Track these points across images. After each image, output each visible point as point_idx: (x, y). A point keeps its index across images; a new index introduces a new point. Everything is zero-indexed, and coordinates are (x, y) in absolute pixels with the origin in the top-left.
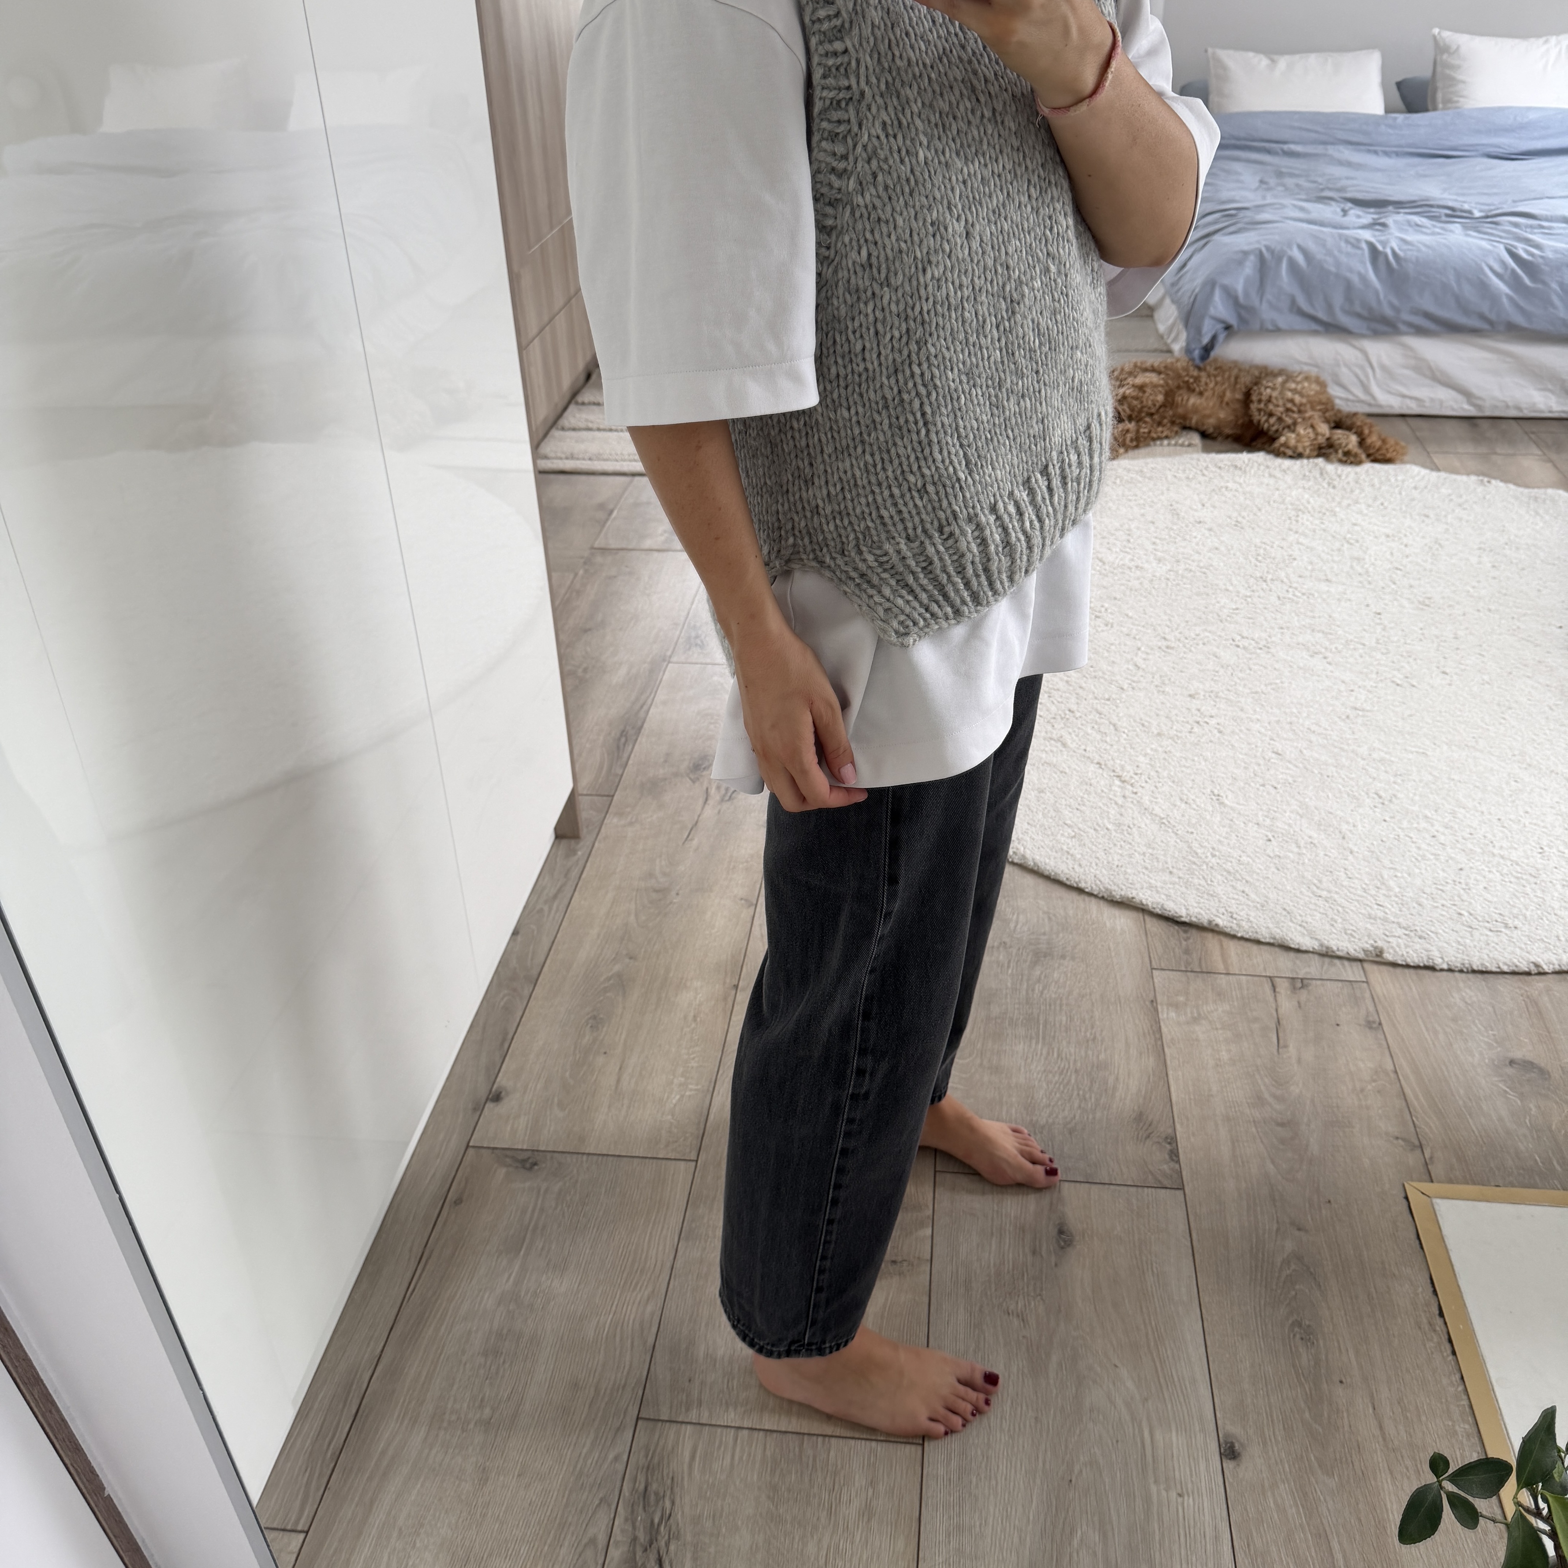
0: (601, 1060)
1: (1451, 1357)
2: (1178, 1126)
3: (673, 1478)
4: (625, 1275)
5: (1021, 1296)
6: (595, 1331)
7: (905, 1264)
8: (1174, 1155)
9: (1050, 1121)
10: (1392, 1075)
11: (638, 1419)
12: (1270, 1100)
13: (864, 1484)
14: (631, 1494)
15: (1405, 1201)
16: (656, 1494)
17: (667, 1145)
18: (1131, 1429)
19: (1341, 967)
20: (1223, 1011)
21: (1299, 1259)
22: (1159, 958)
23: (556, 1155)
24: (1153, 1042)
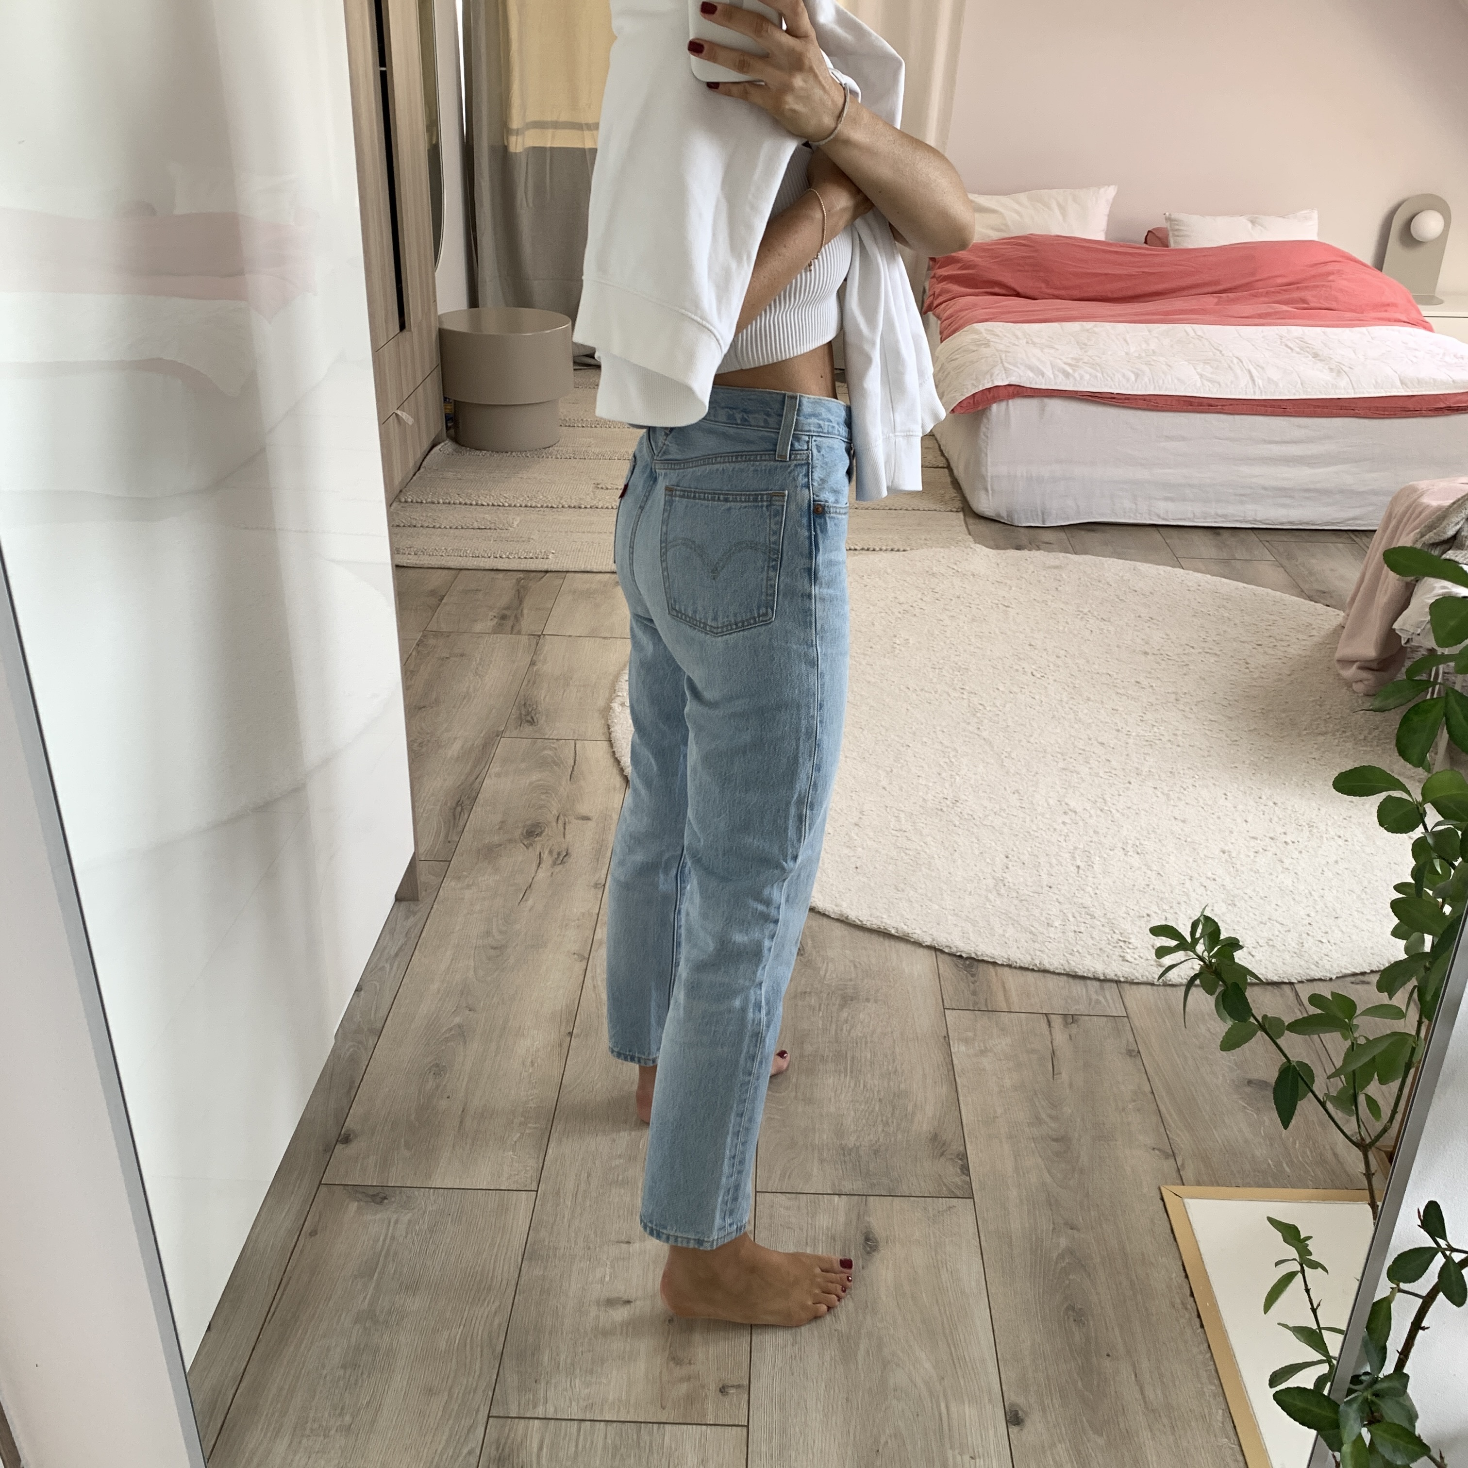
0: (444, 1104)
1: (1200, 1330)
2: (968, 1145)
6: (447, 1342)
8: (965, 1169)
9: (858, 1144)
10: (1150, 1096)
11: (489, 1417)
12: (1047, 1120)
13: (696, 1462)
15: (1160, 1202)
17: (509, 1178)
18: (930, 1405)
19: (1105, 1004)
20: (1006, 1045)
21: (1071, 1253)
22: (951, 1000)
23: (404, 1189)
24: (946, 1073)
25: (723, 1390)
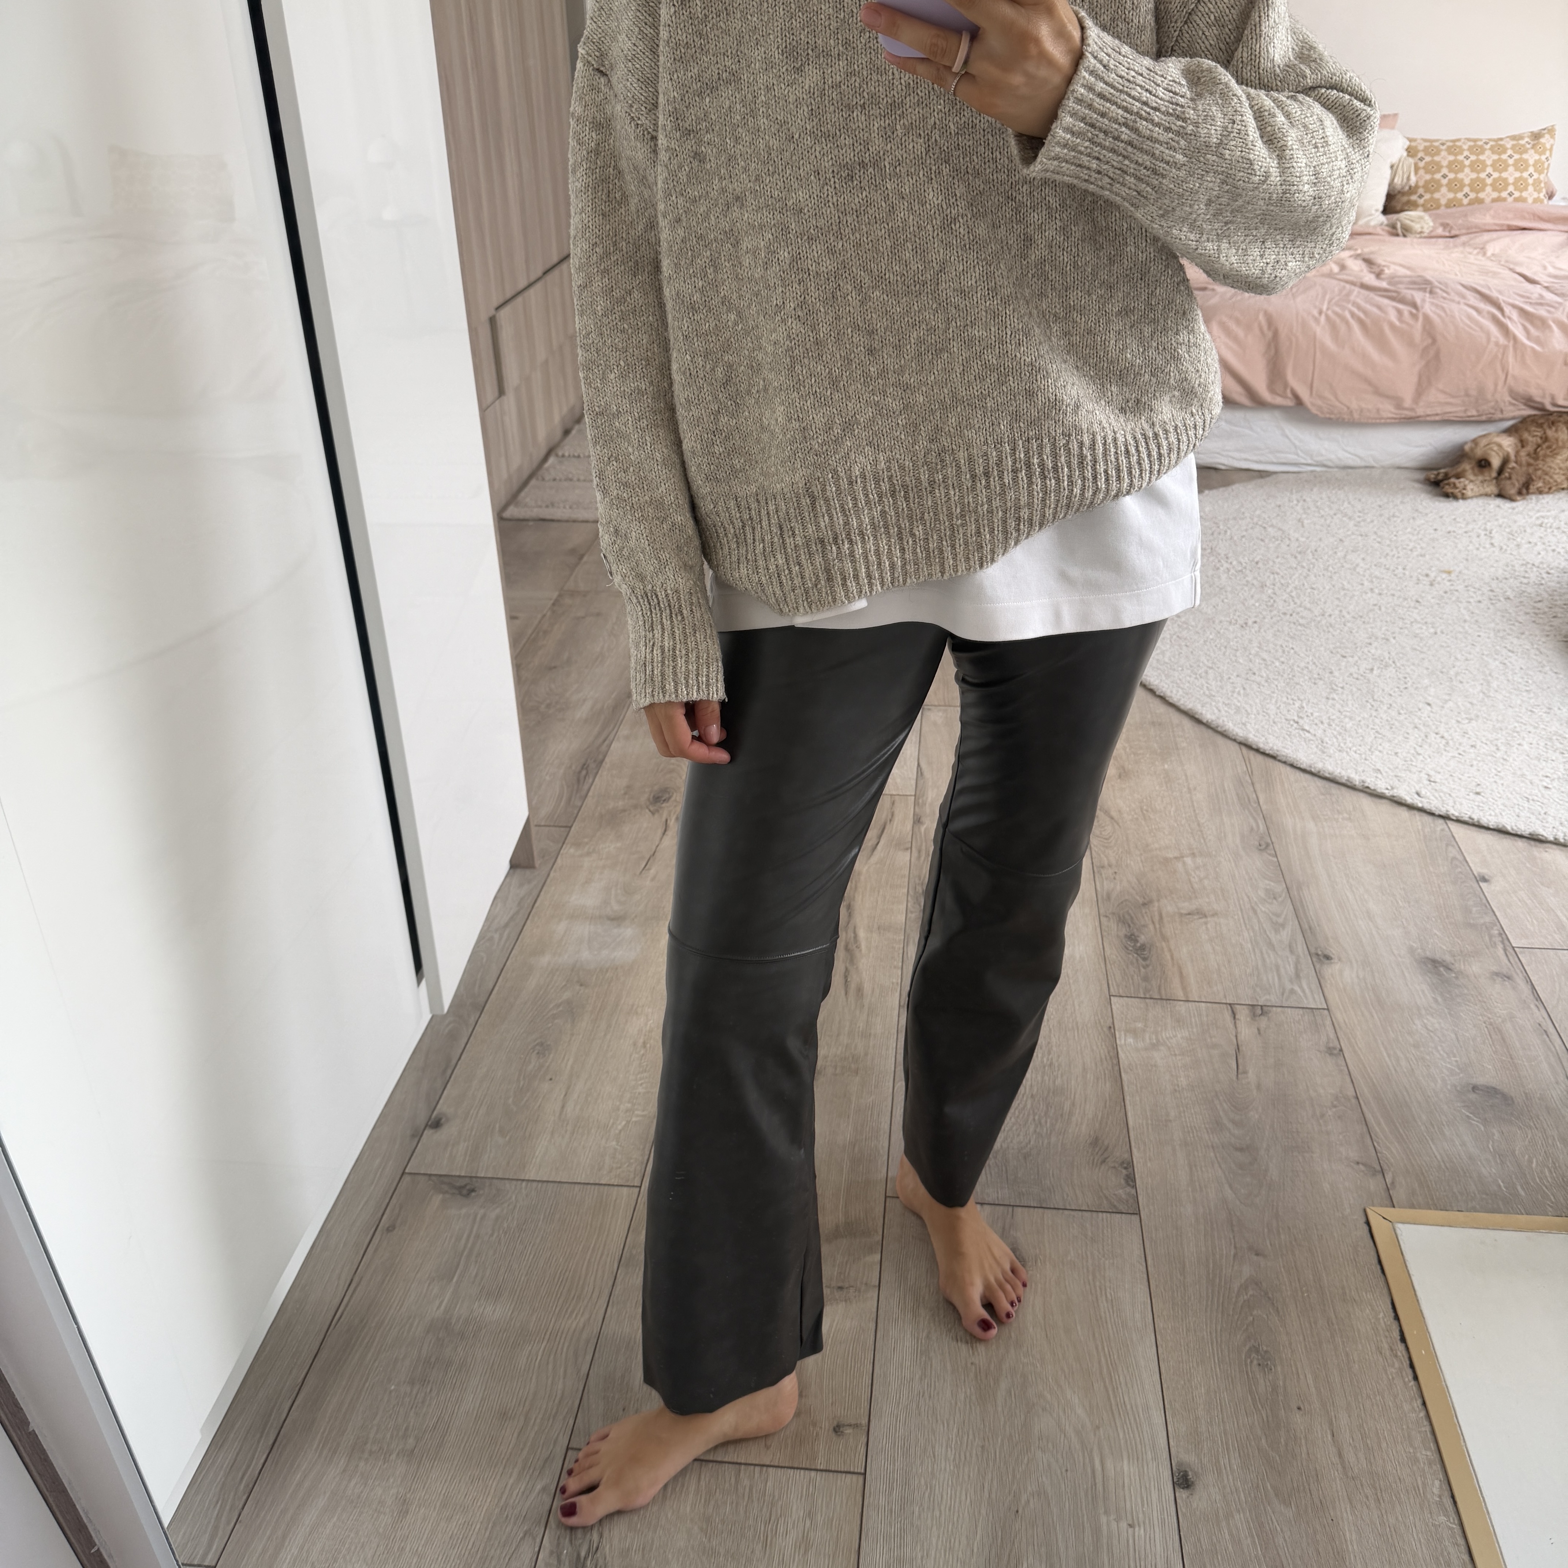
0: (546, 1086)
1: (1412, 1383)
2: (1135, 1151)
4: (560, 1302)
6: (528, 1358)
7: (852, 1290)
8: (1130, 1180)
9: (1005, 1146)
10: (1354, 1101)
11: (568, 1449)
12: (1230, 1125)
13: (802, 1515)
15: (1365, 1225)
17: (610, 1172)
18: (1081, 1458)
19: (1302, 994)
20: (1182, 1038)
21: (1256, 1284)
22: (1118, 986)
23: (495, 1181)
24: (1110, 1068)
25: (837, 1429)
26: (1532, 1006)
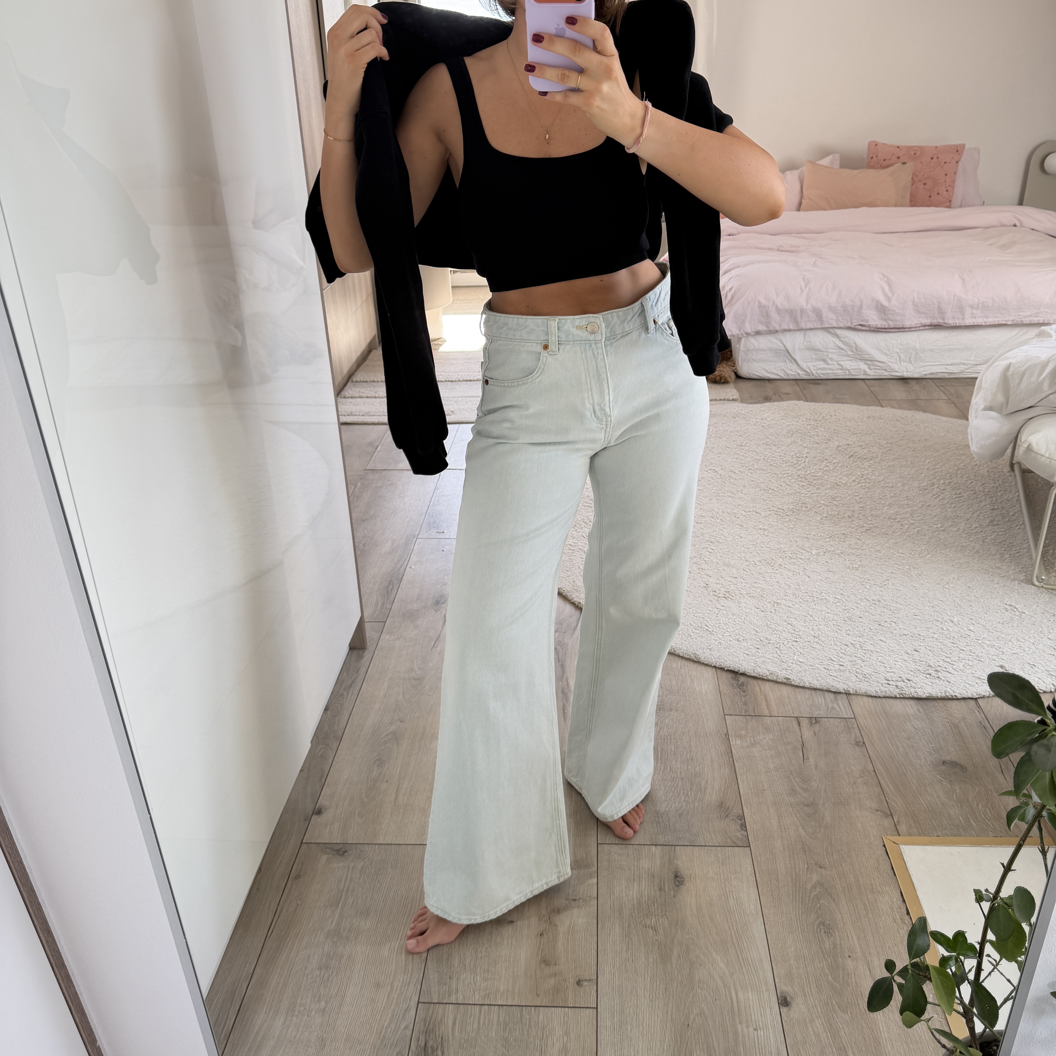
0: (384, 786)
2: (745, 809)
3: (442, 1038)
4: (406, 916)
5: (654, 916)
7: (581, 900)
8: (743, 826)
9: (667, 810)
10: (873, 773)
11: (418, 1003)
12: (800, 791)
13: (561, 1034)
14: (417, 1048)
15: (883, 847)
16: (432, 1048)
18: (724, 992)
19: (838, 709)
20: (769, 739)
21: (821, 885)
22: (729, 709)
23: (359, 845)
24: (727, 759)
25: (579, 983)
26: (976, 712)
